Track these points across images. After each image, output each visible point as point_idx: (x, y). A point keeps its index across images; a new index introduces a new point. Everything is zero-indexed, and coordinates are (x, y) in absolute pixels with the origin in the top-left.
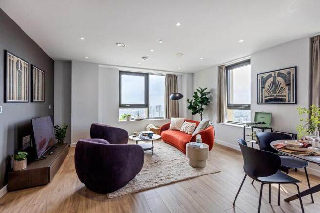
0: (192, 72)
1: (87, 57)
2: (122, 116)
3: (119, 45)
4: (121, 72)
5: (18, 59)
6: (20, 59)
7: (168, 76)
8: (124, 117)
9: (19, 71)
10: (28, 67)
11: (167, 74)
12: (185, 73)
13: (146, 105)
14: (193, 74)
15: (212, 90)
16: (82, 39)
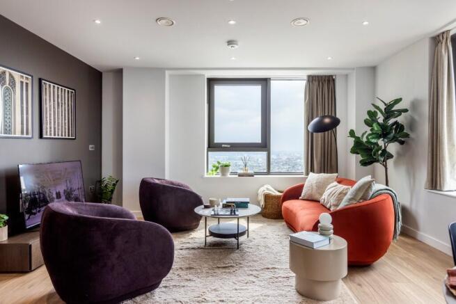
0: (372, 64)
1: (137, 58)
2: (214, 167)
3: (163, 21)
4: (212, 82)
5: (4, 69)
6: (7, 70)
7: (311, 79)
8: (217, 168)
9: (7, 89)
10: (29, 82)
11: (309, 76)
12: (354, 69)
13: (264, 146)
14: (373, 69)
15: (415, 105)
16: (98, 22)
